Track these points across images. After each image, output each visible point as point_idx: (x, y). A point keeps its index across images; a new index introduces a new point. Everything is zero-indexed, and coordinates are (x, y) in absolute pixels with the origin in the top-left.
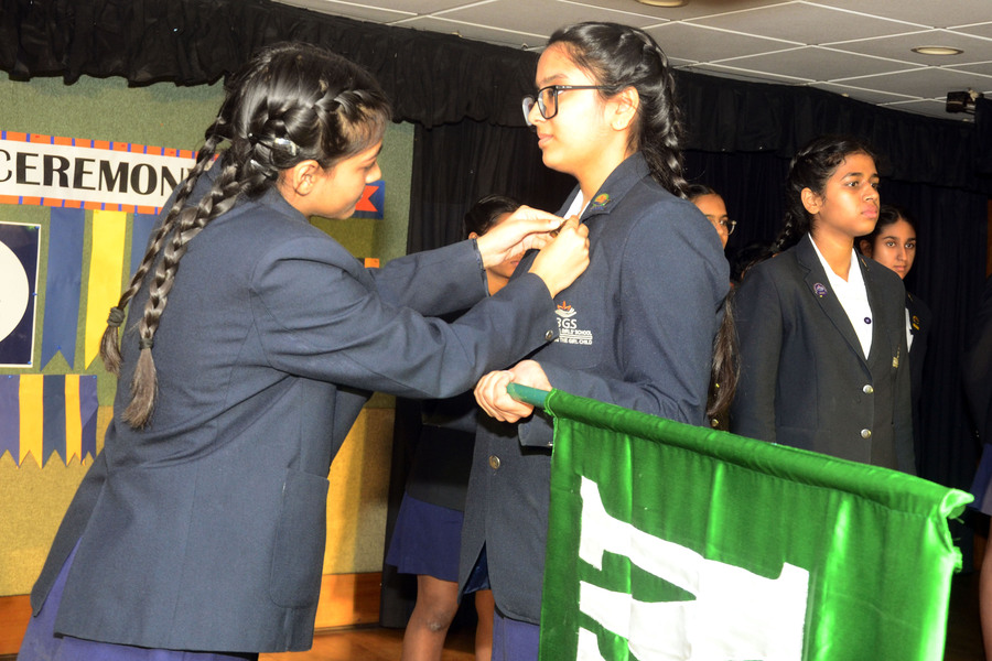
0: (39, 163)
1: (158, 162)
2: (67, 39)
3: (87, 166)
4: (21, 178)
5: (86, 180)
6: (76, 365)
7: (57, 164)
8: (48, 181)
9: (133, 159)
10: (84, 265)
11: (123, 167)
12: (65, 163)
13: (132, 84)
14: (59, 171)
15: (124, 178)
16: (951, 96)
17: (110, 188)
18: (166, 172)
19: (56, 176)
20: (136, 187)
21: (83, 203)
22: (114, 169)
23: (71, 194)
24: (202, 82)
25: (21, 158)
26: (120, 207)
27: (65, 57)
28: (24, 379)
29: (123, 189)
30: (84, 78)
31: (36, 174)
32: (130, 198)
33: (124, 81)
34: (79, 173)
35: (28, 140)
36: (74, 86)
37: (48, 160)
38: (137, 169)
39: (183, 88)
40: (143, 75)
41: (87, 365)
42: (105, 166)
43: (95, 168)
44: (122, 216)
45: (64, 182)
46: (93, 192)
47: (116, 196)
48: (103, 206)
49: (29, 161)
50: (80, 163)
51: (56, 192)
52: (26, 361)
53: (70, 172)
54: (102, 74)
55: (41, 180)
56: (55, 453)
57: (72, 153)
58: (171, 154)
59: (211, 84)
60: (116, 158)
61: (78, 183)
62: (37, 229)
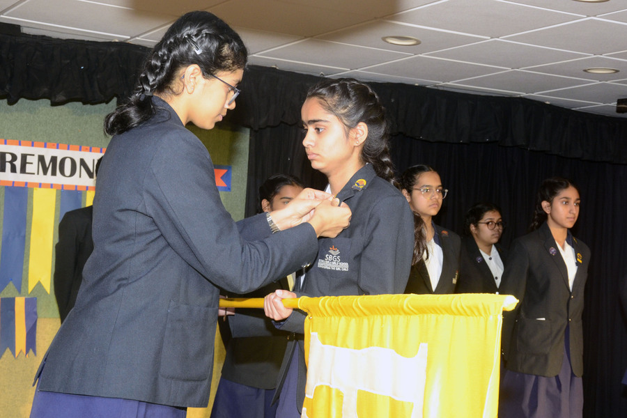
1: (77, 155)
2: (9, 75)
3: (29, 159)
5: (29, 168)
6: (23, 290)
7: (9, 158)
8: (3, 169)
9: (60, 154)
10: (28, 224)
11: (54, 159)
12: (14, 157)
13: (54, 104)
15: (55, 166)
16: (620, 102)
17: (45, 172)
18: (83, 162)
19: (8, 166)
20: (62, 172)
21: (26, 183)
22: (47, 161)
23: (18, 178)
24: (101, 102)
26: (52, 186)
27: (8, 87)
29: (54, 173)
30: (22, 101)
32: (59, 179)
33: (48, 102)
34: (24, 163)
36: (15, 105)
37: (3, 155)
38: (63, 161)
39: (88, 106)
40: (61, 98)
41: (30, 290)
42: (41, 159)
43: (34, 160)
44: (53, 192)
45: (13, 170)
46: (34, 175)
47: (49, 179)
48: (40, 185)
50: (24, 157)
51: (8, 176)
53: (18, 163)
54: (34, 97)
56: (8, 350)
57: (19, 150)
58: (86, 150)
59: (107, 103)
60: (48, 153)
61: (23, 170)
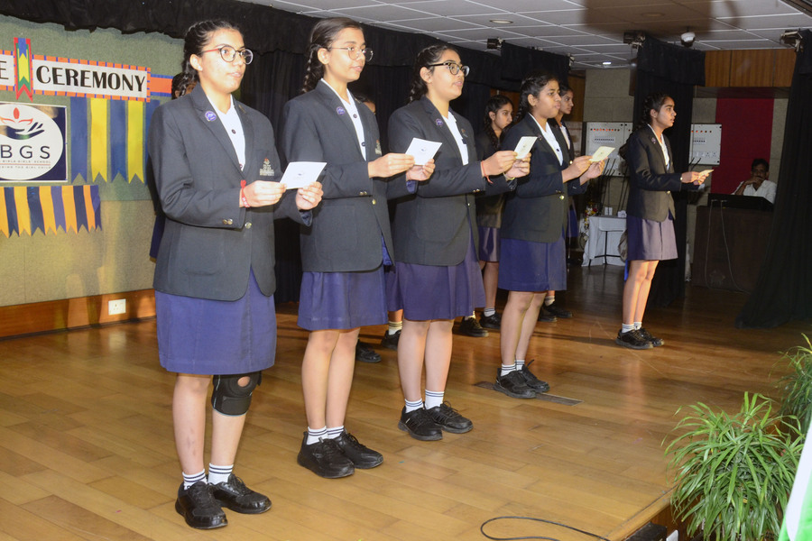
0: (63, 73)
1: (120, 72)
3: (87, 75)
4: (55, 82)
5: (87, 82)
6: (88, 179)
7: (72, 74)
8: (69, 83)
9: (108, 70)
10: (88, 127)
11: (104, 75)
12: (76, 74)
14: (74, 77)
15: (104, 81)
17: (98, 87)
18: (124, 77)
19: (72, 80)
20: (111, 86)
21: (85, 94)
22: (100, 76)
23: (79, 90)
25: (54, 70)
26: (103, 97)
28: (64, 188)
29: (104, 87)
31: (62, 79)
32: (108, 91)
34: (83, 78)
35: (57, 61)
37: (68, 71)
38: (110, 76)
41: (94, 179)
42: (95, 74)
43: (90, 75)
44: (105, 102)
45: (76, 84)
46: (90, 89)
47: (101, 91)
48: (95, 96)
49: (58, 72)
50: (83, 73)
51: (73, 89)
52: (64, 179)
53: (79, 78)
55: (65, 82)
56: (82, 226)
57: (79, 68)
58: (126, 68)
60: (100, 70)
61: (83, 84)
62: (64, 109)
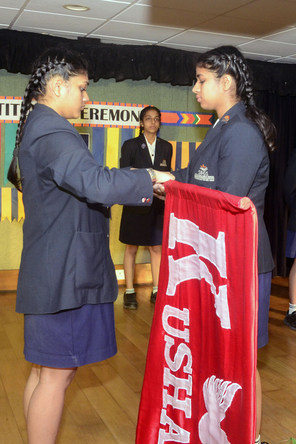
0: (88, 111)
1: (130, 109)
2: (94, 66)
3: (105, 112)
4: (82, 117)
5: (105, 117)
7: (94, 111)
8: (92, 118)
9: (121, 108)
10: (105, 148)
11: (118, 111)
12: (97, 111)
13: (117, 81)
14: (96, 114)
15: (118, 115)
17: (113, 119)
18: (133, 113)
19: (94, 116)
20: (122, 119)
21: (104, 125)
22: (114, 112)
23: (99, 122)
24: (142, 79)
26: (117, 126)
27: (94, 72)
29: (118, 119)
30: (101, 80)
31: (87, 116)
32: (121, 123)
33: (114, 80)
34: (102, 114)
36: (97, 82)
37: (91, 110)
38: (122, 112)
39: (136, 82)
40: (121, 77)
42: (111, 111)
43: (107, 112)
44: (118, 130)
45: (97, 118)
46: (107, 121)
47: (115, 122)
48: (111, 126)
49: (85, 111)
50: (102, 110)
51: (94, 122)
53: (99, 114)
54: (107, 77)
55: (89, 118)
57: (100, 107)
58: (135, 106)
59: (146, 79)
60: (115, 108)
61: (102, 118)
62: (88, 135)
